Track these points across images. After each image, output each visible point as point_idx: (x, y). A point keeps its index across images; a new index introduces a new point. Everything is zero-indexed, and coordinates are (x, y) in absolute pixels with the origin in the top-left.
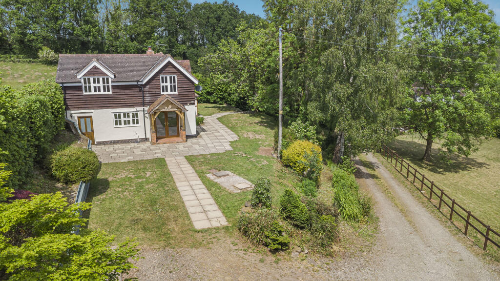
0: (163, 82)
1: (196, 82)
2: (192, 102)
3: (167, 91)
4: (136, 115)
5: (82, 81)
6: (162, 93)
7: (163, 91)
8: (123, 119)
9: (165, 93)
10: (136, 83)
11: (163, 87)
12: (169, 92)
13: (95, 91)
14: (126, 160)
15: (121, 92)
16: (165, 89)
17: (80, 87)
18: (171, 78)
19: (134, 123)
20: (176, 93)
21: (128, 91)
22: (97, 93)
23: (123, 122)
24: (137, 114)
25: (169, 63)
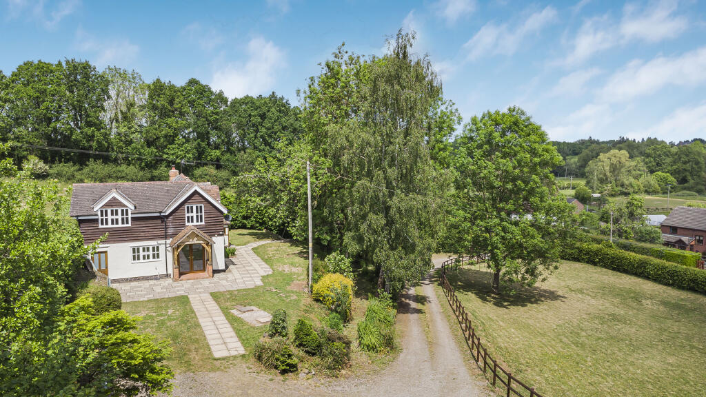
0: (188, 212)
1: (225, 211)
2: (221, 233)
3: (192, 222)
4: (156, 249)
5: (99, 213)
6: (187, 224)
7: (188, 221)
8: (142, 254)
9: (190, 224)
10: (158, 214)
11: (188, 217)
12: (195, 223)
13: (113, 223)
14: (145, 299)
15: (143, 223)
16: (191, 219)
17: (96, 220)
18: (197, 207)
19: (154, 258)
20: (203, 223)
21: (149, 223)
22: (115, 226)
23: (141, 257)
24: (158, 248)
25: (196, 192)
